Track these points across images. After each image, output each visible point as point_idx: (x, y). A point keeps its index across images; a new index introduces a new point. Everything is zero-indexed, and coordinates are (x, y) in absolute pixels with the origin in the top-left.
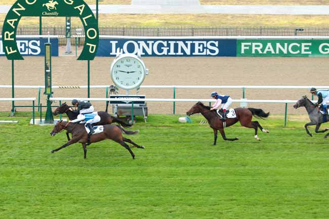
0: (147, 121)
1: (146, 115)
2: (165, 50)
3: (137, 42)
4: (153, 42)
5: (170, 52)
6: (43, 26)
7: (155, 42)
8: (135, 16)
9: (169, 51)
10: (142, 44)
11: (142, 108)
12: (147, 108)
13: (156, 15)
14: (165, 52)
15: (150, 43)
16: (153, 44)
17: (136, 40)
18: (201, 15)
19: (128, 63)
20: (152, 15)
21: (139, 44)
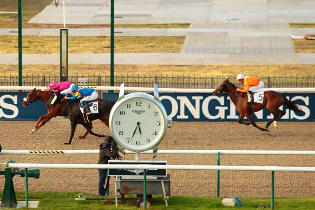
0: (169, 204)
1: (168, 194)
2: (222, 110)
3: (176, 98)
4: (201, 98)
5: (229, 115)
6: (24, 74)
7: (204, 98)
8: (185, 68)
9: (227, 112)
10: (184, 100)
11: (160, 182)
12: (169, 182)
13: (218, 66)
14: (221, 114)
15: (197, 99)
16: (201, 102)
17: (175, 95)
18: (291, 67)
19: (138, 108)
20: (212, 66)
21: (179, 102)
